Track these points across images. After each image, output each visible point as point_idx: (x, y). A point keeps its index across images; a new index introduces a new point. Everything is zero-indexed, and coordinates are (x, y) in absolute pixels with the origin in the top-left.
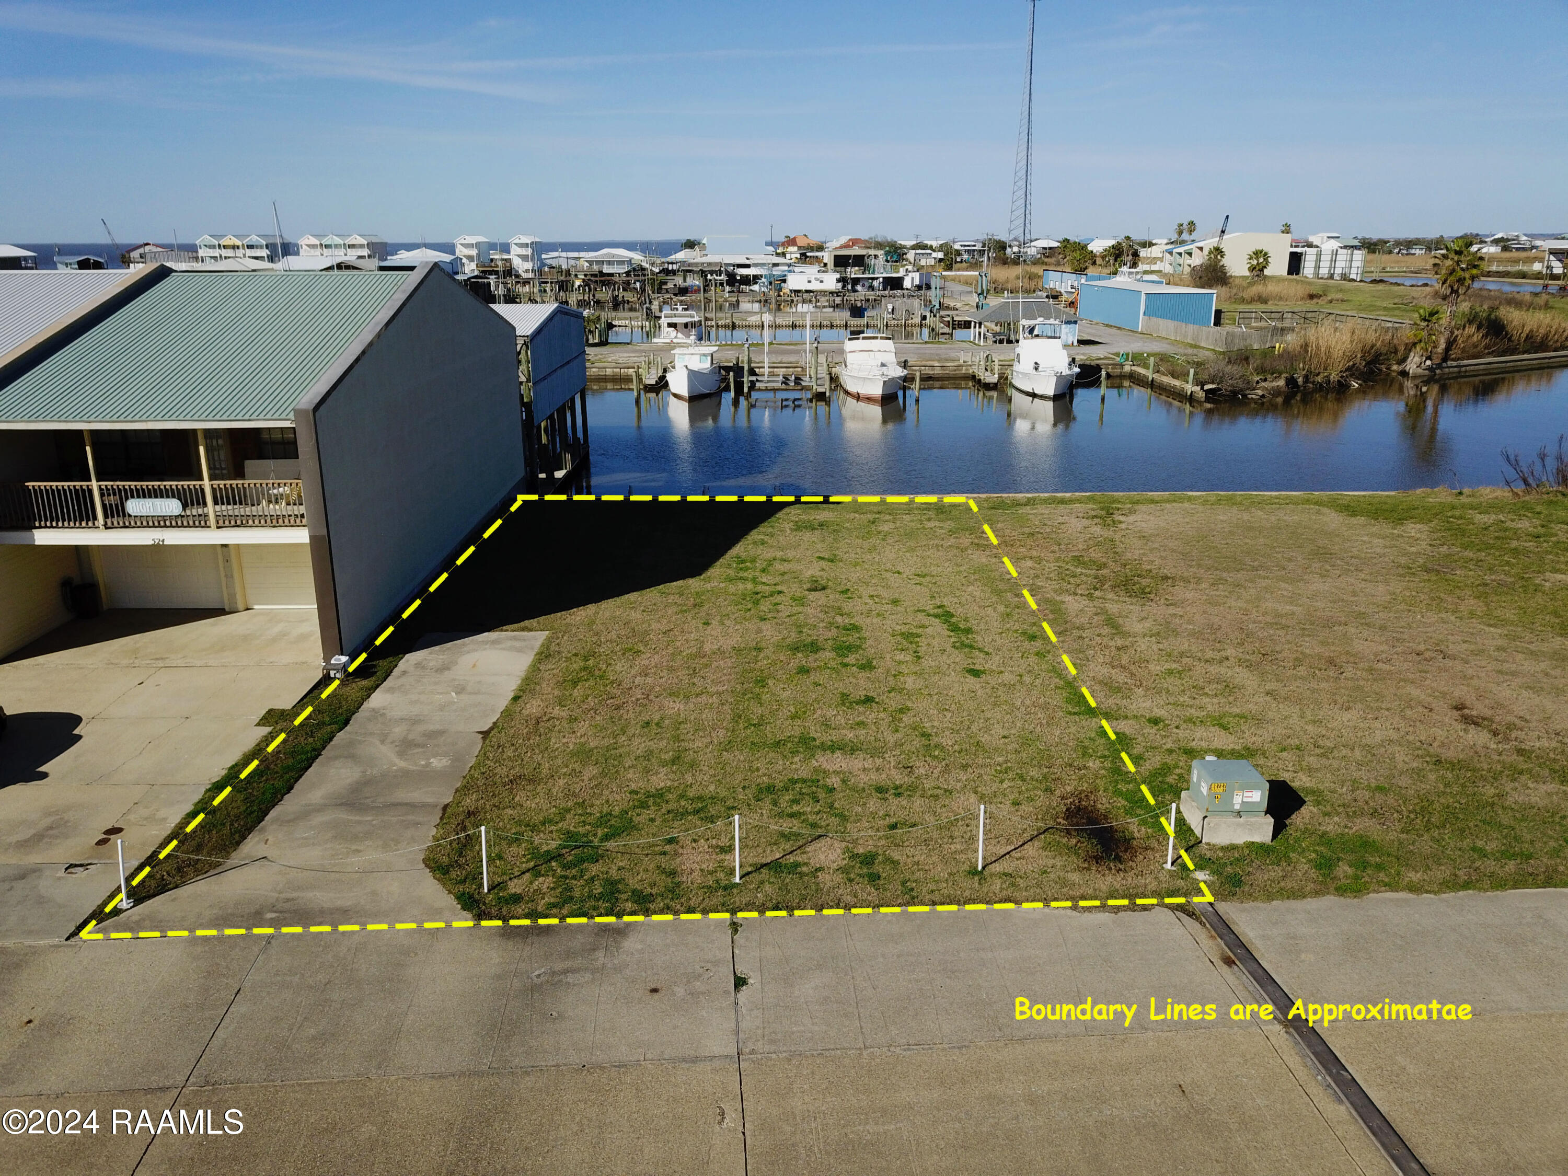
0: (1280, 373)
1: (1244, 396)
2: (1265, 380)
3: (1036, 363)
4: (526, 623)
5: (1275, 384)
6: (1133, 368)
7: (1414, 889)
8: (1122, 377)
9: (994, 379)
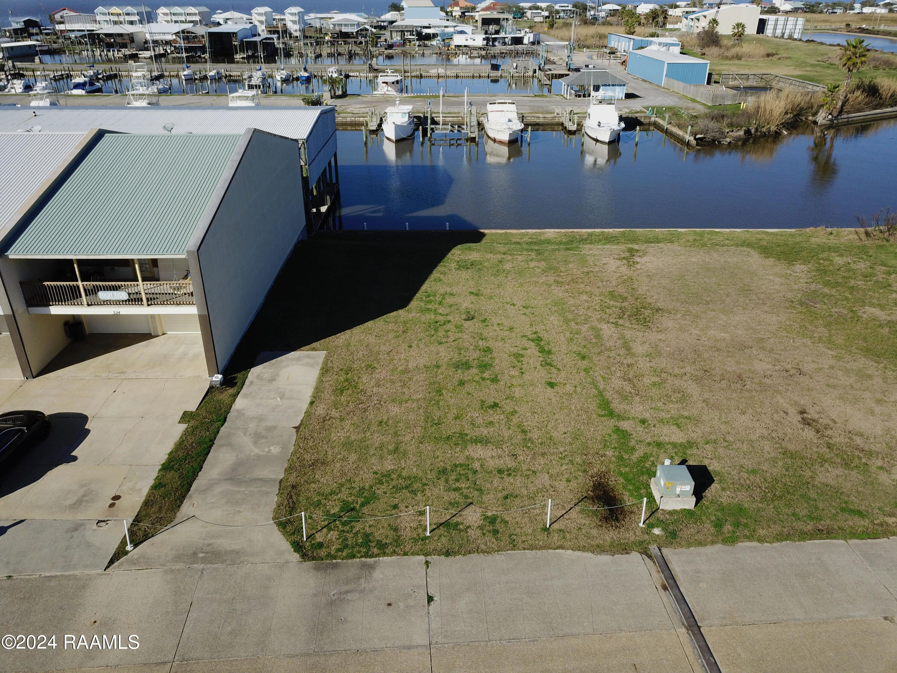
0: (741, 127)
1: (719, 142)
2: (732, 131)
3: (599, 122)
4: (314, 345)
5: (738, 133)
6: (656, 119)
7: (760, 540)
8: (650, 124)
9: (574, 128)
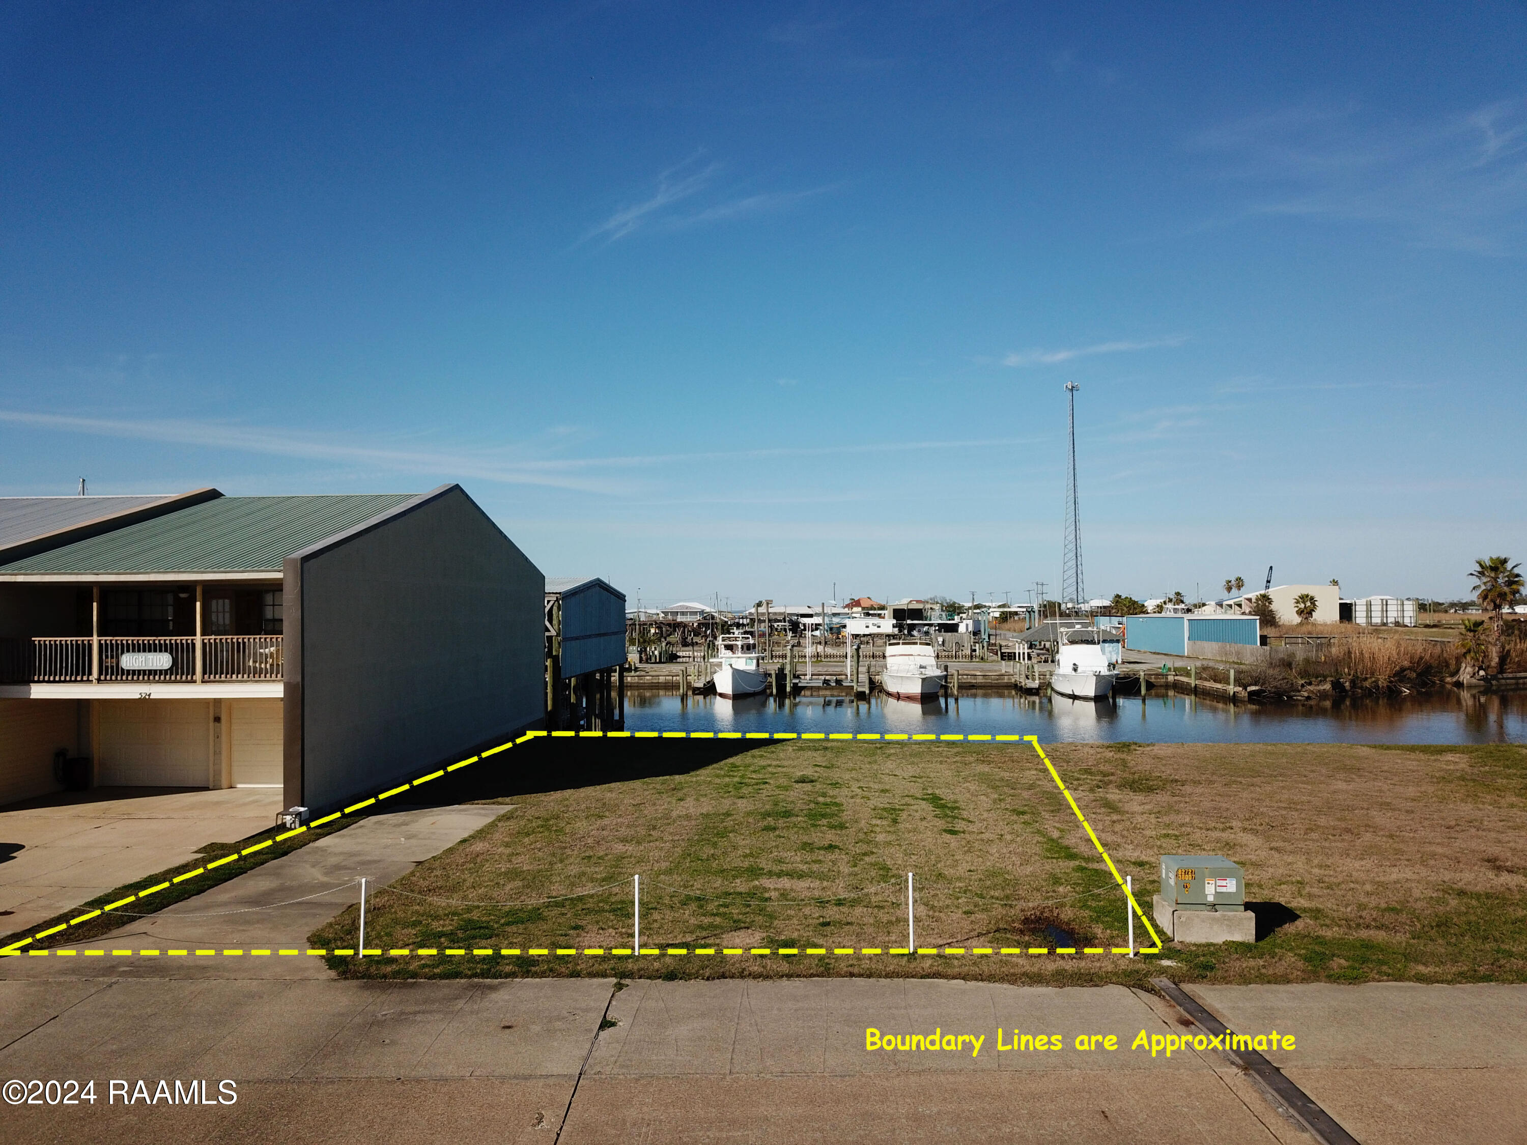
0: (1325, 677)
1: (1290, 698)
2: (1310, 684)
3: (1075, 664)
4: (500, 799)
5: (1321, 688)
6: (1176, 678)
7: (1420, 978)
8: (1167, 686)
9: (1035, 684)
